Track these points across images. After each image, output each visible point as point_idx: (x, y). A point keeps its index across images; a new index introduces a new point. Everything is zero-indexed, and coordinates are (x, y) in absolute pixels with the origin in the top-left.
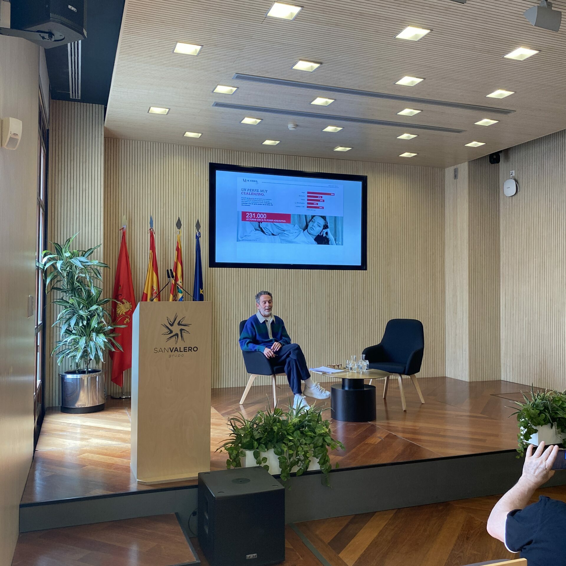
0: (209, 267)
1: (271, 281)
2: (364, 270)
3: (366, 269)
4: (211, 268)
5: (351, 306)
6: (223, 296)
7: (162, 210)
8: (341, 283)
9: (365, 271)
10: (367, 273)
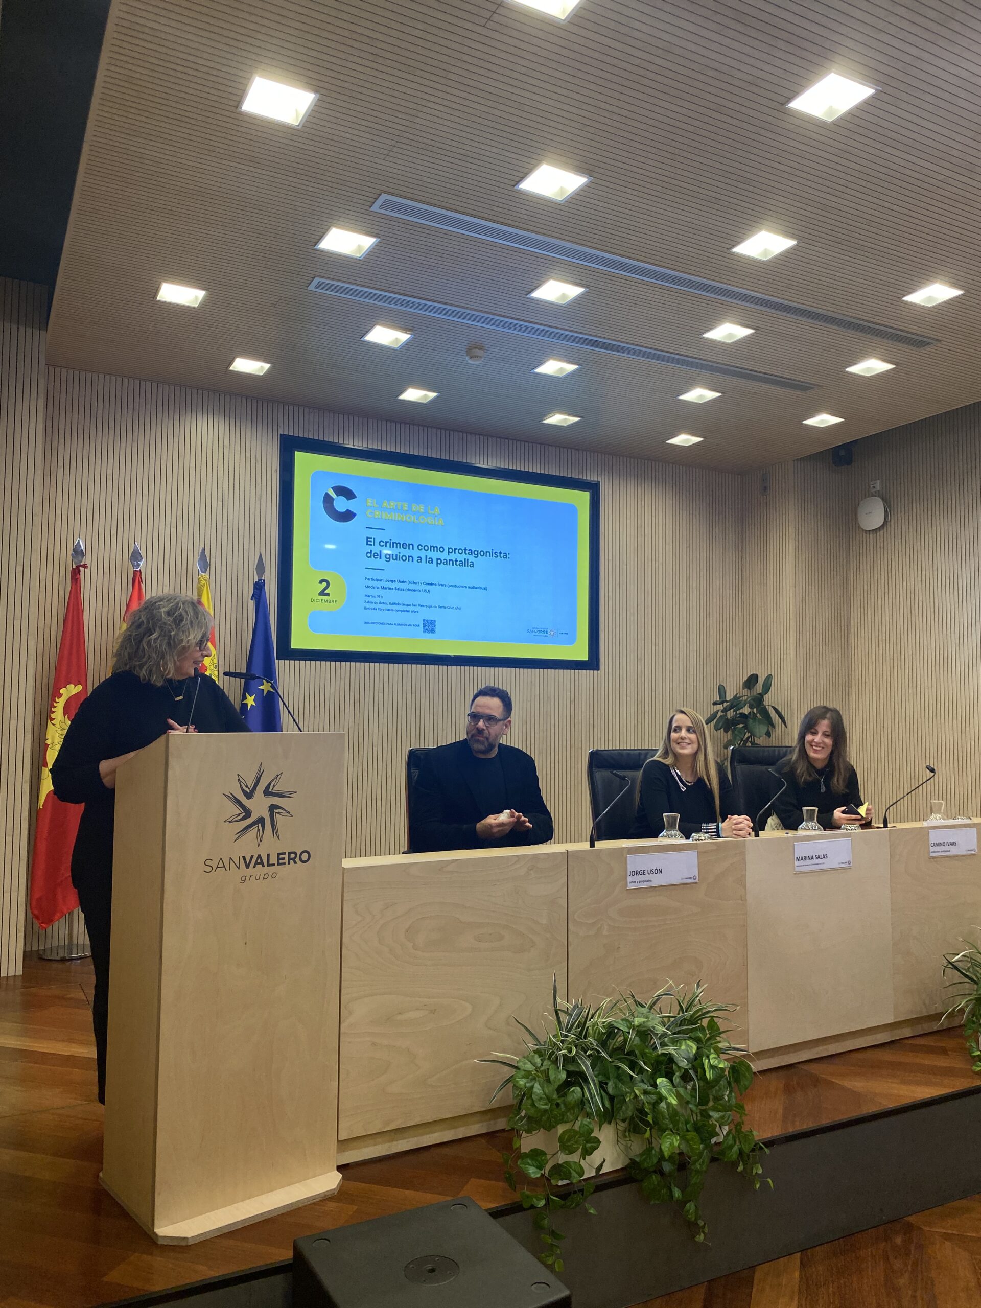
0: (278, 658)
1: (409, 691)
3: (598, 669)
4: (282, 661)
9: (595, 672)
10: (599, 676)
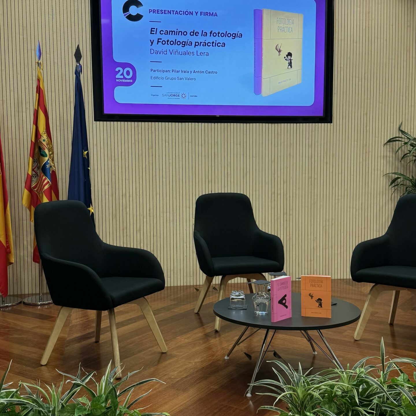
0: (95, 121)
1: (187, 140)
2: (327, 123)
3: (331, 121)
4: (98, 122)
5: (307, 175)
6: (117, 163)
7: (21, 37)
8: (292, 142)
9: (329, 124)
10: (332, 127)
